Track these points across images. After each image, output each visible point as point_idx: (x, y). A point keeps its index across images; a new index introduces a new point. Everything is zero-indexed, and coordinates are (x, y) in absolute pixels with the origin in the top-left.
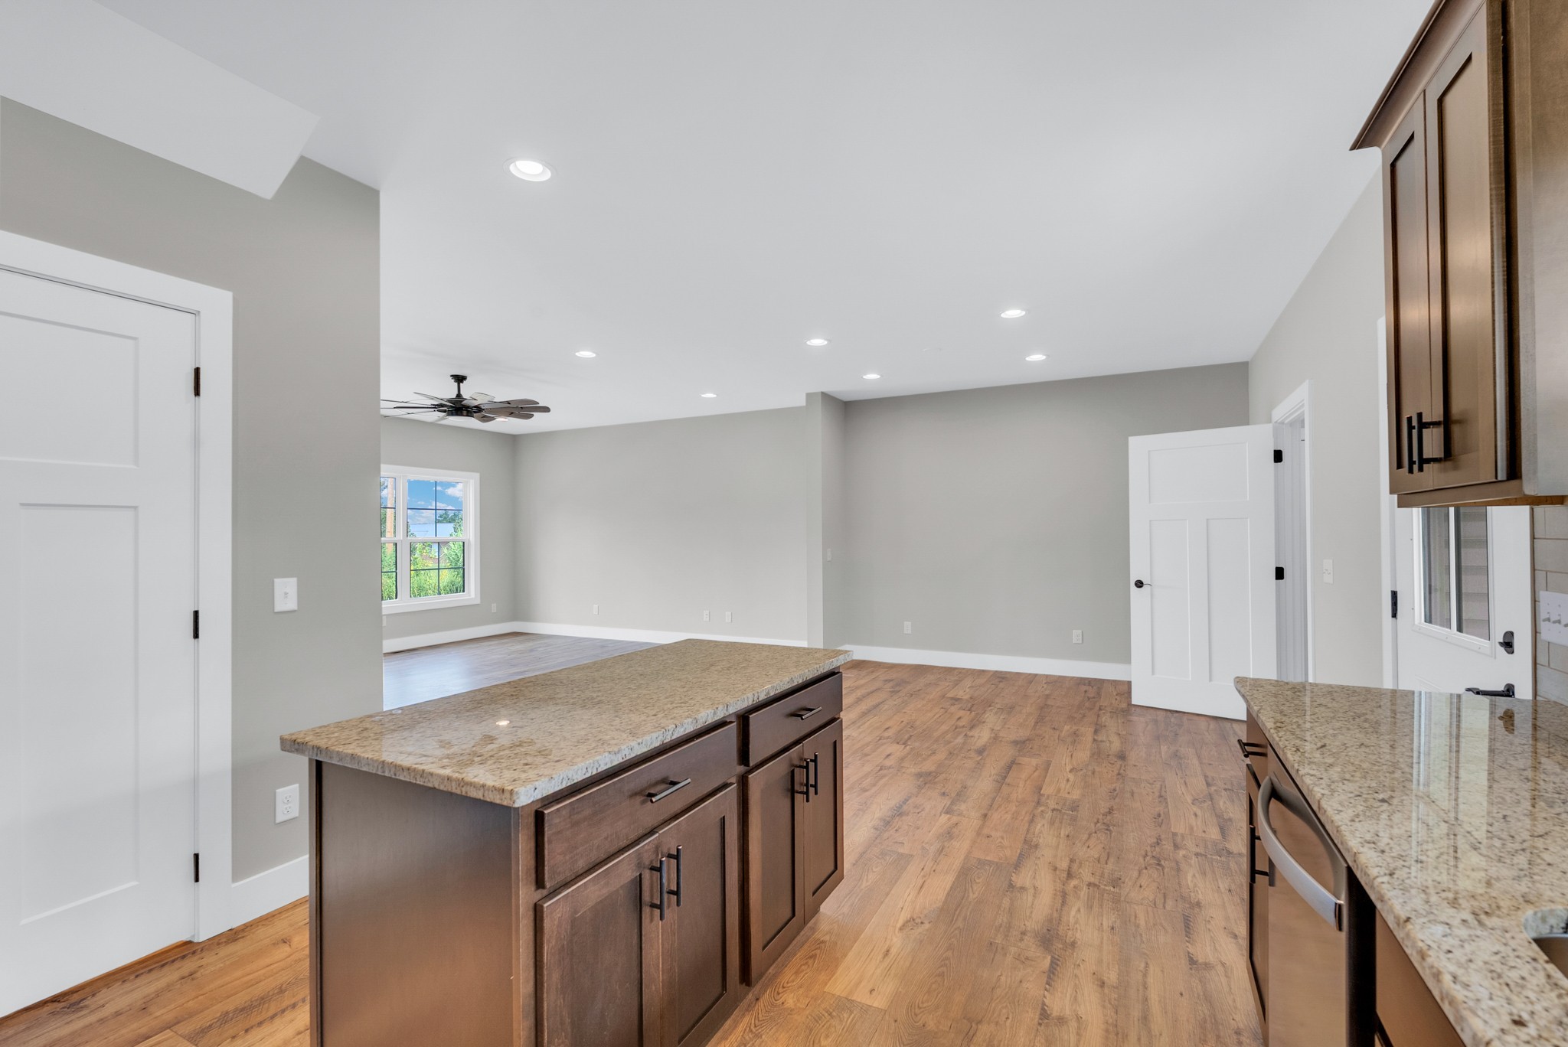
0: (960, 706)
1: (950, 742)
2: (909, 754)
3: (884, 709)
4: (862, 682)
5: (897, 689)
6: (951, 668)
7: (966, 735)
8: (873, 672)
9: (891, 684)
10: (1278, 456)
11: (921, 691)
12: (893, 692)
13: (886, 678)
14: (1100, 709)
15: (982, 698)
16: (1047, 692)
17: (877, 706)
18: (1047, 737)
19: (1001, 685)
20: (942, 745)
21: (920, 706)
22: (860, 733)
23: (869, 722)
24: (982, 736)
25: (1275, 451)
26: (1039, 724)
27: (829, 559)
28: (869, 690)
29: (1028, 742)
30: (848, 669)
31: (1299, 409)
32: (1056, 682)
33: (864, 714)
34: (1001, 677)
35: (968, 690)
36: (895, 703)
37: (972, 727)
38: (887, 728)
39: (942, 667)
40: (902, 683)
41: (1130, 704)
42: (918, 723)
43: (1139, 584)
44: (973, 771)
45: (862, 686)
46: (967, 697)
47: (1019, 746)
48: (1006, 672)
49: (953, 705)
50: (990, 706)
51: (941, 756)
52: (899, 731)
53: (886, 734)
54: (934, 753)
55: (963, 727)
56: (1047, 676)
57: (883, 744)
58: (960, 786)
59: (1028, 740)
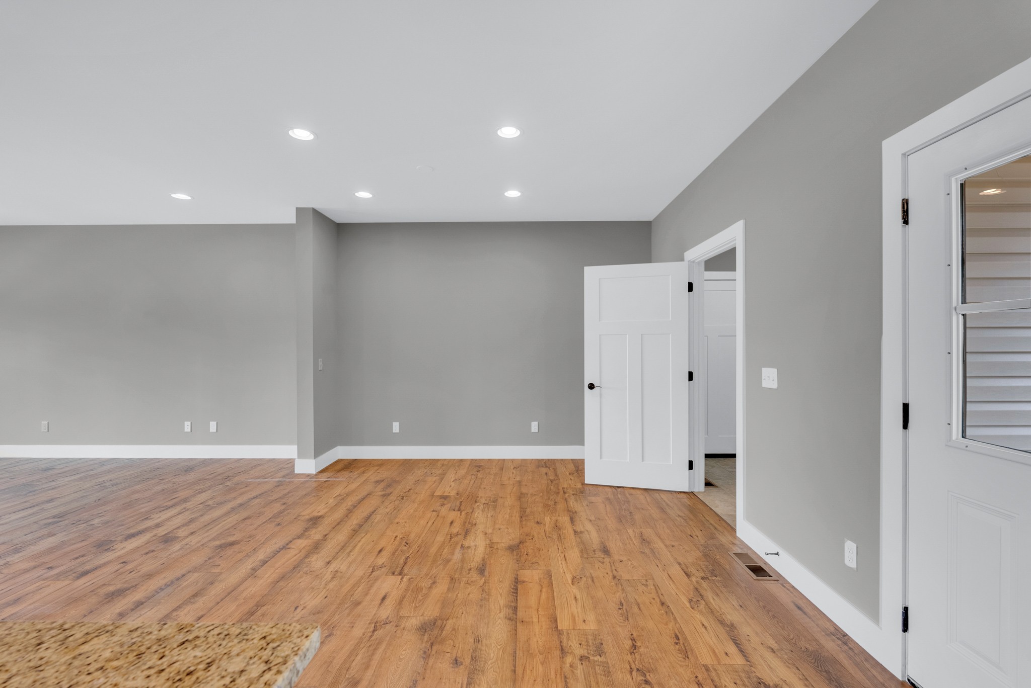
0: (449, 505)
1: (448, 561)
2: (407, 590)
3: (376, 521)
4: (353, 486)
5: (388, 491)
6: (434, 460)
7: (462, 547)
8: (364, 472)
9: (382, 485)
10: (690, 287)
11: (412, 492)
12: (384, 495)
13: (378, 478)
14: (565, 493)
15: (467, 493)
16: (518, 479)
17: (368, 518)
18: (535, 534)
19: (480, 475)
20: (441, 567)
21: (412, 511)
22: (350, 564)
23: (360, 544)
24: (478, 544)
25: (689, 283)
26: (524, 519)
27: (320, 368)
28: (360, 497)
29: (521, 545)
30: (340, 471)
31: (733, 241)
32: (521, 465)
33: (355, 532)
34: (477, 466)
35: (453, 484)
36: (387, 510)
37: (466, 533)
38: (380, 551)
39: (427, 460)
40: (391, 483)
41: (583, 484)
42: (412, 536)
43: (591, 386)
44: (481, 606)
45: (353, 491)
46: (453, 493)
47: (515, 553)
48: (480, 460)
49: (443, 505)
50: (476, 502)
51: (441, 588)
52: (394, 554)
53: (380, 561)
54: (434, 583)
55: (457, 534)
56: (513, 461)
57: (376, 579)
58: (472, 640)
59: (521, 542)
